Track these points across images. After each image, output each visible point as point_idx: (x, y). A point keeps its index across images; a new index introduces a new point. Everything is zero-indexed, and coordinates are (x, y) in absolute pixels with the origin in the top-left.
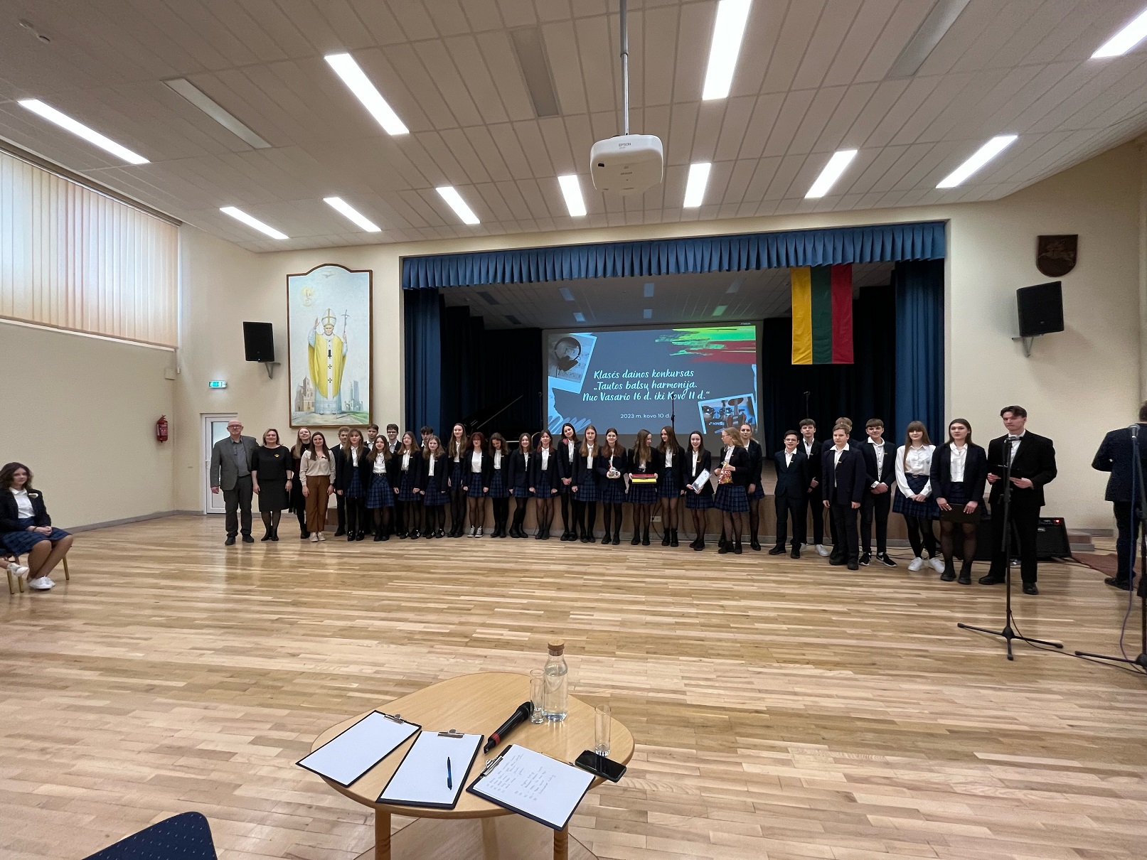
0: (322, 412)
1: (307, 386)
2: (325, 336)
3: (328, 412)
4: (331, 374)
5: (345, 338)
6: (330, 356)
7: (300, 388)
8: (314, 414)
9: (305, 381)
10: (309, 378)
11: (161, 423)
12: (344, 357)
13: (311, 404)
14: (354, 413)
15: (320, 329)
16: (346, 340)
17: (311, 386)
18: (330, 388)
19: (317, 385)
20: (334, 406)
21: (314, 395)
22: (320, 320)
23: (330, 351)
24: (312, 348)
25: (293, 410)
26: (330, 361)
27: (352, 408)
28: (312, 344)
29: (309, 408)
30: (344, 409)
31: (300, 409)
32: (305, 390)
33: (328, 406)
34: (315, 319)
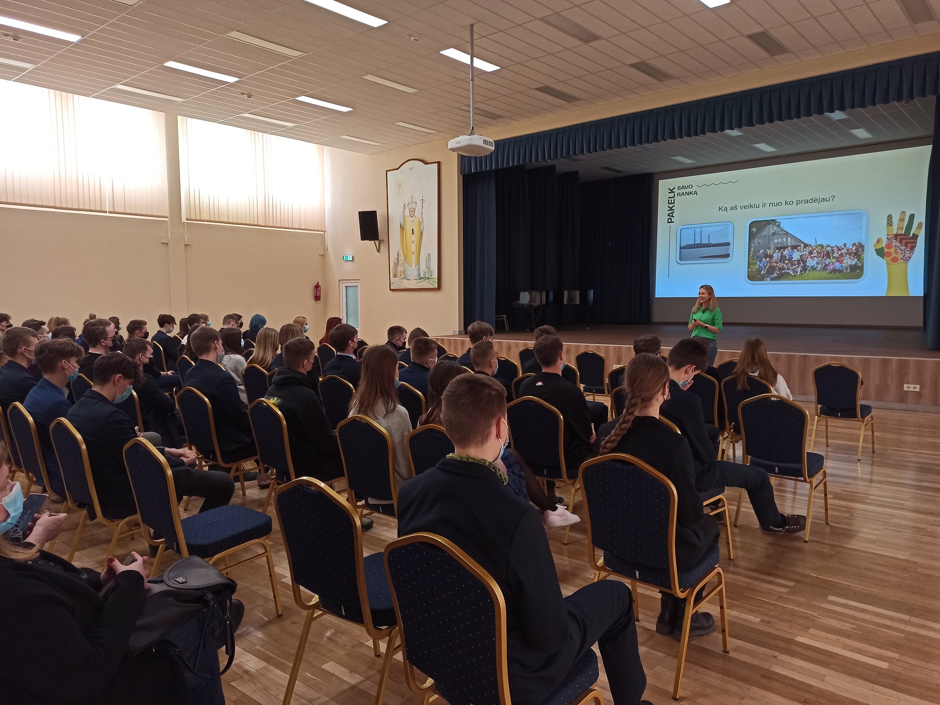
0: (408, 278)
2: (410, 218)
3: (413, 278)
4: (413, 247)
5: (422, 218)
6: (413, 233)
7: (395, 259)
9: (398, 254)
10: (400, 251)
11: (317, 287)
12: (422, 234)
14: (428, 278)
15: (407, 213)
16: (423, 220)
18: (414, 257)
19: (405, 257)
20: (416, 273)
21: (404, 265)
22: (406, 205)
23: (413, 229)
24: (402, 227)
25: (391, 277)
26: (413, 237)
27: (427, 275)
28: (402, 224)
30: (422, 276)
31: (395, 276)
32: (398, 261)
33: (412, 273)
34: (403, 205)
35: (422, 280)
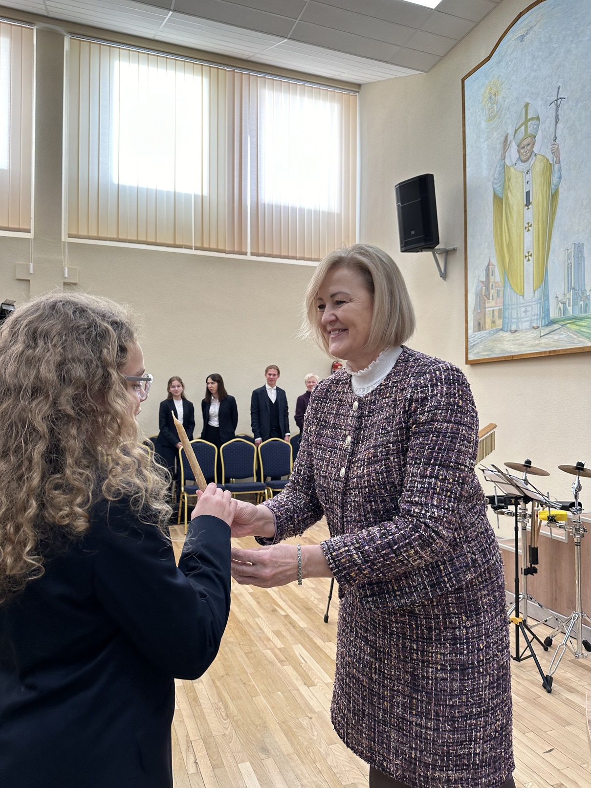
0: (514, 328)
1: (492, 278)
2: (520, 166)
3: (526, 325)
4: (529, 240)
5: (556, 152)
6: (528, 203)
7: (481, 285)
8: (501, 333)
9: (487, 269)
10: (494, 261)
12: (554, 197)
13: (496, 314)
14: (575, 319)
15: (512, 155)
16: (558, 157)
17: (497, 277)
18: (530, 268)
19: (506, 273)
20: (536, 309)
21: (501, 294)
22: (510, 138)
23: (528, 193)
24: (499, 201)
25: (470, 331)
26: (529, 215)
27: (570, 309)
28: (499, 192)
29: (493, 322)
30: (553, 315)
31: (480, 327)
32: (488, 289)
33: (526, 311)
34: (503, 139)
35: (556, 326)
